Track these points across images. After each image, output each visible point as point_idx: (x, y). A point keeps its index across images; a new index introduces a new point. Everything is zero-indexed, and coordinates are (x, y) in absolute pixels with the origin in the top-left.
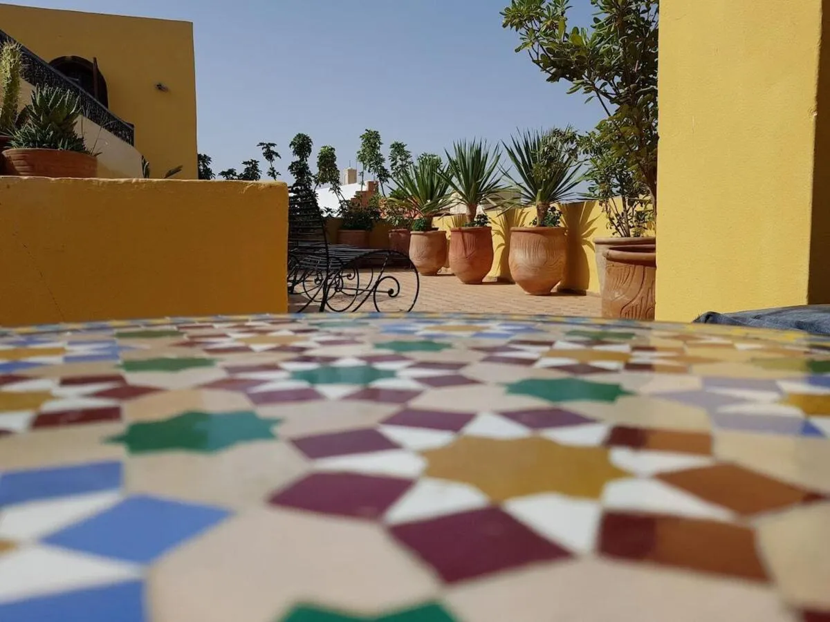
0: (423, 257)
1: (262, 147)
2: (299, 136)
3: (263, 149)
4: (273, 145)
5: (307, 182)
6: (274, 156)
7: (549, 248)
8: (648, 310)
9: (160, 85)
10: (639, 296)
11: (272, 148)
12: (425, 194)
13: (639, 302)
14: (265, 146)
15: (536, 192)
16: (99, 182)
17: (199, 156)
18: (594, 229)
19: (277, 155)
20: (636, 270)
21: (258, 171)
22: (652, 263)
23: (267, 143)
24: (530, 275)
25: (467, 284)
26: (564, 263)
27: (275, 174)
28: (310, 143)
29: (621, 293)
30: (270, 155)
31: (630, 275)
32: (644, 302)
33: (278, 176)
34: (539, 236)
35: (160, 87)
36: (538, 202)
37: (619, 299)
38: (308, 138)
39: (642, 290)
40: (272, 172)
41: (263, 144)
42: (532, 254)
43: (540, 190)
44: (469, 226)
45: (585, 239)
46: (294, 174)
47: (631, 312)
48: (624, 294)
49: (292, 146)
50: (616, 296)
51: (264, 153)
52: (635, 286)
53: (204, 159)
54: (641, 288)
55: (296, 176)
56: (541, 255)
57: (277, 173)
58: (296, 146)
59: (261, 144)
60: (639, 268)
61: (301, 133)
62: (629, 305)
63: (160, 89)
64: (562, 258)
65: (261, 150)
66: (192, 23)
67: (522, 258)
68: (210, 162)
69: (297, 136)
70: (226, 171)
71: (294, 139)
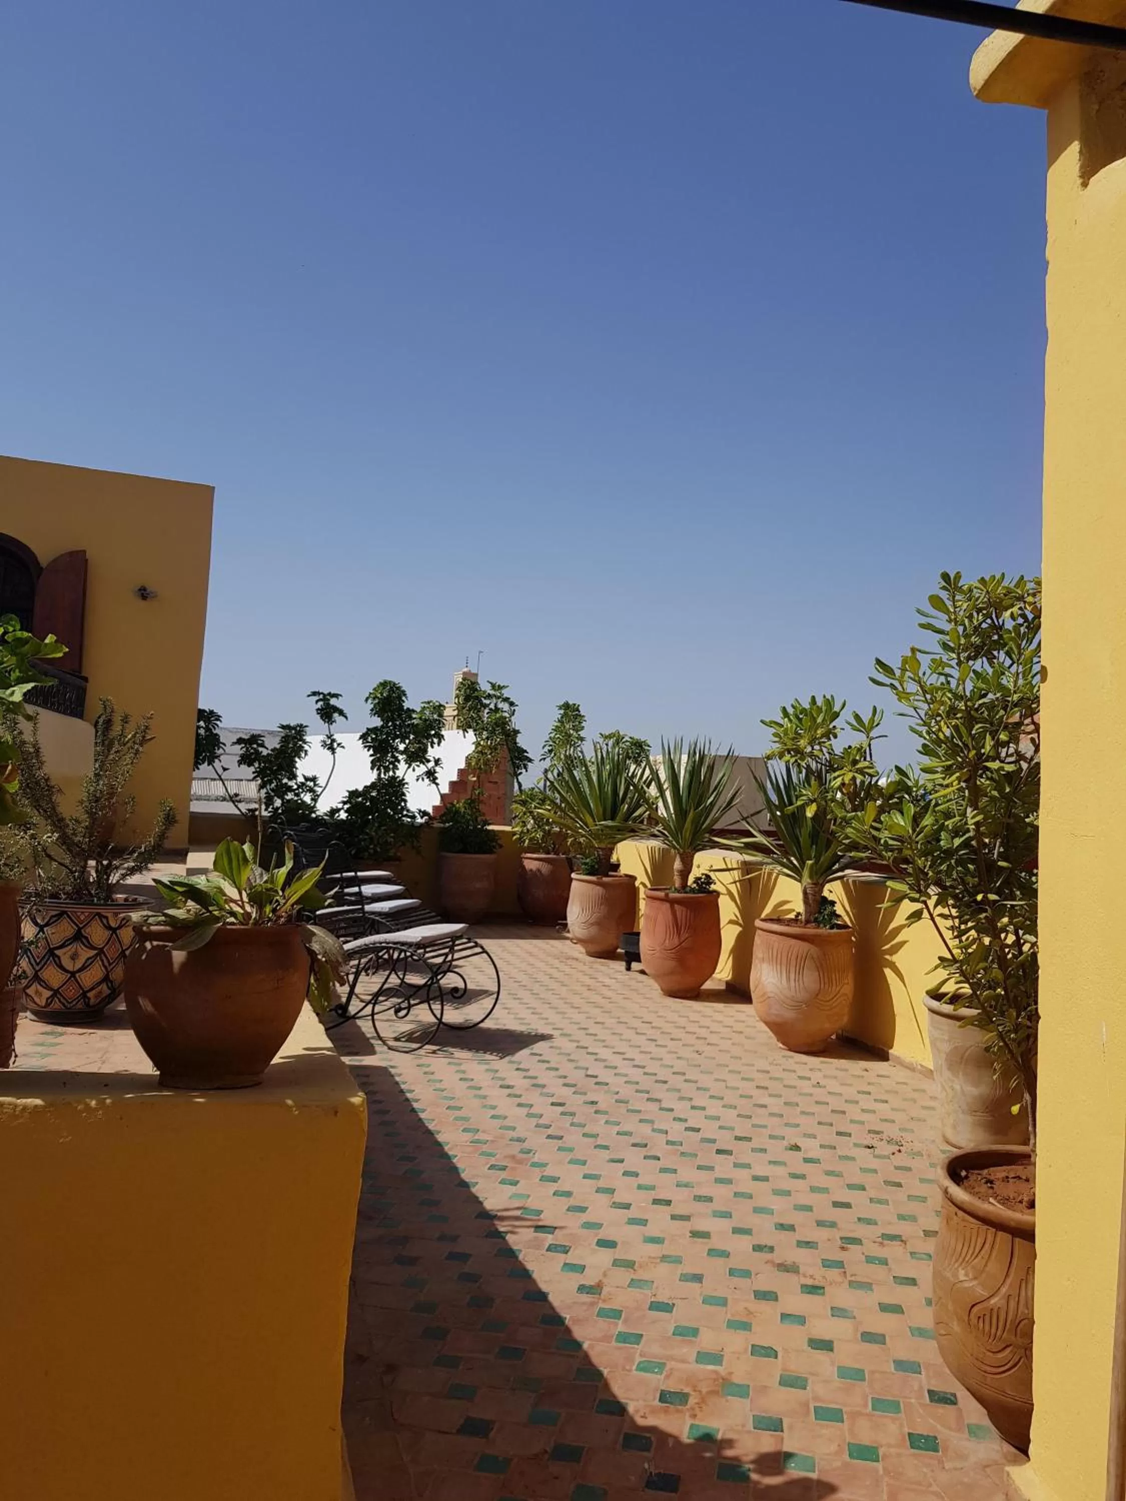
0: (592, 924)
1: (316, 698)
2: (384, 684)
3: (317, 702)
4: (336, 696)
5: (391, 763)
6: (336, 715)
7: (823, 967)
8: (1020, 1322)
9: (145, 590)
10: (1004, 1290)
11: (333, 701)
12: (601, 810)
13: (1004, 1302)
14: (321, 696)
15: (802, 863)
16: (16, 1106)
17: (201, 712)
18: (903, 943)
19: (341, 713)
20: (998, 1239)
21: (305, 743)
22: (1027, 1234)
23: (326, 692)
24: (789, 1015)
25: (670, 996)
26: (850, 996)
27: (335, 745)
28: (404, 698)
29: (971, 1276)
30: (328, 712)
31: (987, 1246)
32: (1012, 1304)
33: (339, 750)
34: (804, 946)
35: (144, 594)
36: (806, 879)
37: (966, 1285)
38: (399, 688)
39: (1009, 1281)
40: (329, 742)
41: (319, 693)
42: (792, 976)
43: (810, 862)
44: (679, 892)
45: (887, 957)
46: (369, 748)
47: (987, 1318)
48: (975, 1278)
49: (370, 701)
50: (962, 1278)
51: (318, 709)
52: (995, 1268)
53: (209, 717)
54: (1007, 1275)
55: (371, 752)
56: (810, 979)
57: (339, 745)
58: (377, 701)
59: (314, 694)
60: (1003, 1237)
61: (389, 679)
62: (984, 1304)
64: (847, 988)
65: (313, 705)
66: (214, 488)
67: (774, 981)
68: (218, 723)
69: (381, 684)
70: (246, 737)
71: (374, 689)
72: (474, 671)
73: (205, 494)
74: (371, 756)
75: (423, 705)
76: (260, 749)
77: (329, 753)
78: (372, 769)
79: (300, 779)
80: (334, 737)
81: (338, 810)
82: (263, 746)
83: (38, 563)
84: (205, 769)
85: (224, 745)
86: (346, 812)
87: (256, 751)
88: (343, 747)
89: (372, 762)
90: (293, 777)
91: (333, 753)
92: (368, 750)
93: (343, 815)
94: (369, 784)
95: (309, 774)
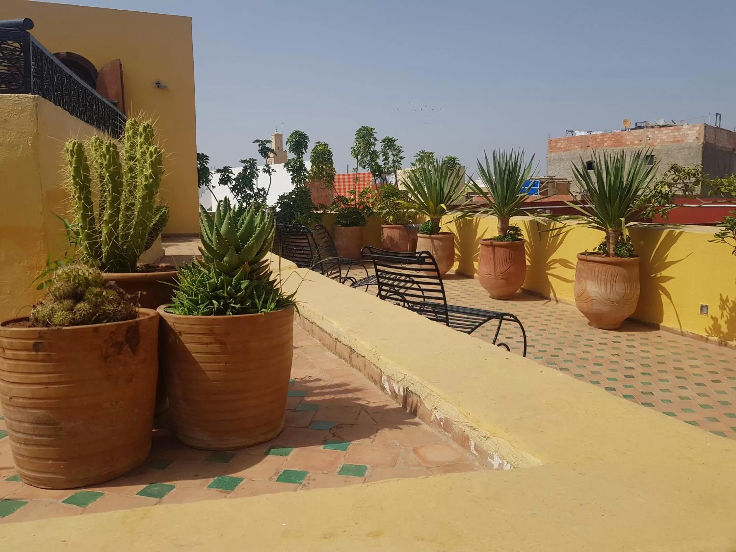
1: (258, 144)
2: (296, 133)
4: (269, 142)
6: (270, 153)
7: (628, 280)
9: (159, 83)
11: (268, 145)
14: (260, 143)
17: (198, 154)
19: (272, 152)
21: (256, 170)
23: (263, 140)
27: (271, 170)
28: (306, 140)
30: (265, 151)
33: (273, 173)
34: (617, 269)
35: (158, 85)
38: (304, 135)
40: (267, 169)
41: (259, 141)
42: (609, 287)
49: (289, 144)
51: (259, 151)
53: (202, 158)
55: (291, 173)
57: (273, 170)
58: (293, 143)
59: (257, 141)
61: (297, 129)
63: (158, 87)
65: (257, 147)
66: (191, 18)
67: (596, 290)
68: (208, 161)
69: (293, 133)
70: (222, 169)
71: (291, 136)
72: (280, 133)
73: (187, 21)
74: (291, 175)
75: (316, 144)
76: (230, 175)
77: (267, 175)
78: (292, 182)
79: (256, 190)
80: (269, 166)
81: (276, 207)
82: (232, 173)
83: (96, 70)
84: (203, 187)
85: (212, 173)
86: (279, 208)
87: (228, 176)
88: (275, 171)
89: (292, 179)
90: (252, 189)
91: (270, 174)
92: (289, 172)
93: (278, 210)
94: (291, 191)
95: (260, 187)
